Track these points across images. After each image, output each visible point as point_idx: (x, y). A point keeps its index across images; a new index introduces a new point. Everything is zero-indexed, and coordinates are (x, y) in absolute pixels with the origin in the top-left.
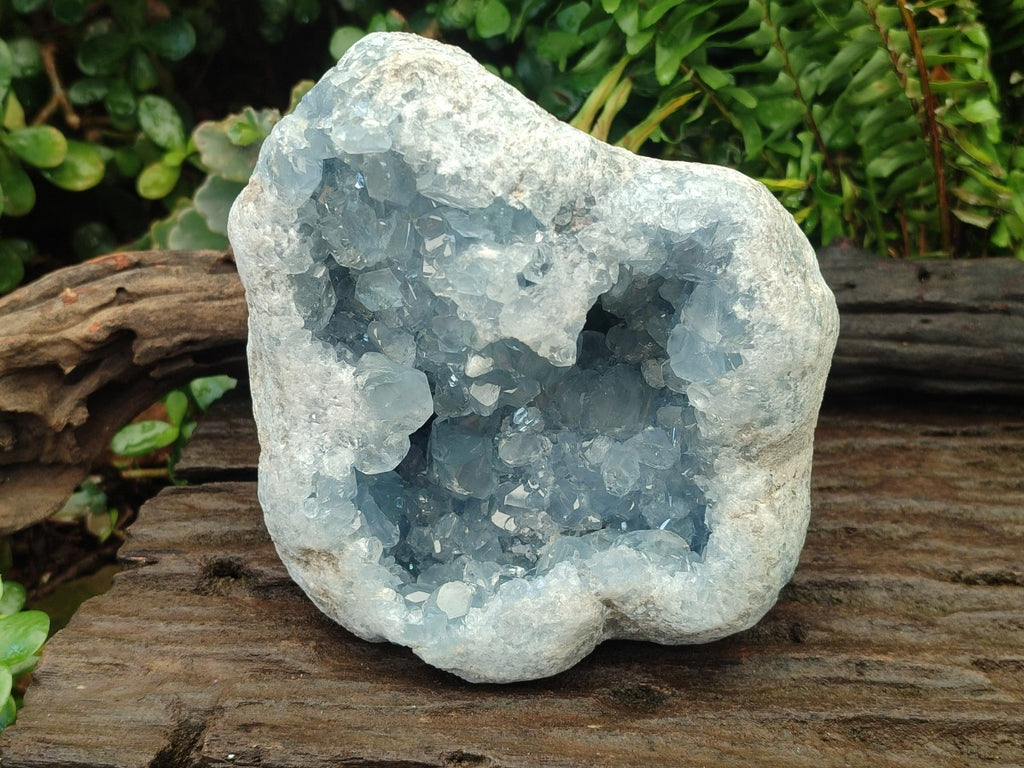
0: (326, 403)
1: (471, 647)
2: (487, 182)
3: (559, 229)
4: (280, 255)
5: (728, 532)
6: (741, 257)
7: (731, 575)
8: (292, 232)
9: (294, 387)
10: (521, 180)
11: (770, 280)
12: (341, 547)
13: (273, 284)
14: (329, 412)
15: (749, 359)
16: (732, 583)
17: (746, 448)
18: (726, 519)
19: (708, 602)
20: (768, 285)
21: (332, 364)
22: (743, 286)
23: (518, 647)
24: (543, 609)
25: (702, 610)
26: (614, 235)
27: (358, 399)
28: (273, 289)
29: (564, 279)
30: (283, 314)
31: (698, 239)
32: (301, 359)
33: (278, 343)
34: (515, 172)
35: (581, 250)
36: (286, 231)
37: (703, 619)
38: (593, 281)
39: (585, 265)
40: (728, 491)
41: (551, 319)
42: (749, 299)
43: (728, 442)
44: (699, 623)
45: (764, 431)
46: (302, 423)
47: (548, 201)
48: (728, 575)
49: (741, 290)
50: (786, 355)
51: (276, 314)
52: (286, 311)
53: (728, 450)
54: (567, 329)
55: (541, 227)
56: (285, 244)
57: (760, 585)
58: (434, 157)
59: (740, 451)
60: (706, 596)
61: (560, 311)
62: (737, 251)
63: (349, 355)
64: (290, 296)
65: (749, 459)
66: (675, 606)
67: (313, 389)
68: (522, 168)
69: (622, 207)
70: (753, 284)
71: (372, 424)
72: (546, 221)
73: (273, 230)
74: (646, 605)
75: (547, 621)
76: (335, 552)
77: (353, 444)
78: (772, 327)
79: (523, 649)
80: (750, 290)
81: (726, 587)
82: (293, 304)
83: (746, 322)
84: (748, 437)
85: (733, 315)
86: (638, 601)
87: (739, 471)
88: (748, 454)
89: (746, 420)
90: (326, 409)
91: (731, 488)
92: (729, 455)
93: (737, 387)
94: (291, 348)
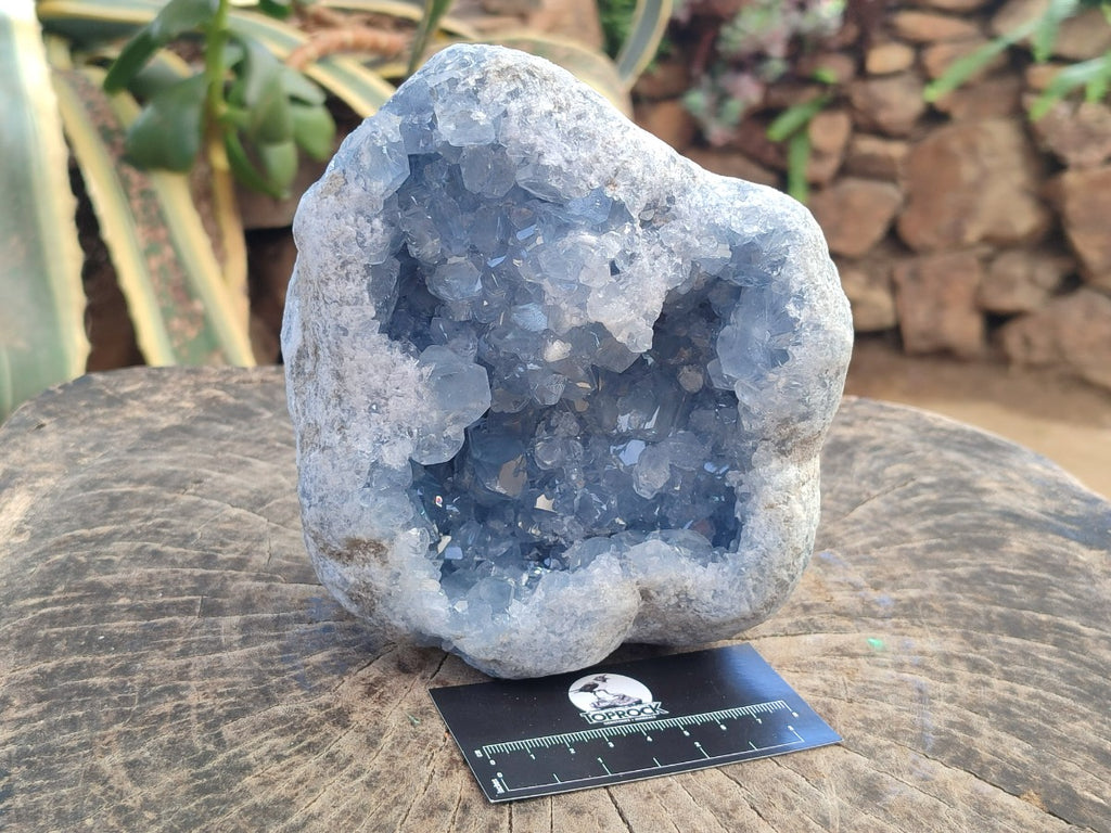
0: (388, 394)
1: (514, 635)
2: (587, 175)
3: (644, 224)
4: (361, 245)
5: (763, 521)
6: (794, 262)
7: (762, 563)
8: (377, 223)
9: (356, 378)
11: (816, 284)
12: (392, 538)
13: (347, 275)
14: (391, 402)
15: (796, 355)
16: (762, 571)
17: (783, 442)
18: (760, 510)
19: (738, 590)
20: (816, 288)
21: (398, 355)
22: (796, 288)
23: (561, 634)
24: (587, 597)
25: (732, 598)
26: (690, 233)
27: (420, 389)
28: (348, 279)
29: (648, 270)
30: (355, 304)
31: (757, 241)
32: (369, 350)
33: (346, 332)
34: (610, 169)
35: (662, 244)
36: (369, 221)
37: (732, 607)
38: (670, 273)
39: (664, 259)
40: (766, 484)
41: (633, 306)
42: (800, 300)
43: (767, 436)
44: (728, 611)
45: (801, 425)
46: (362, 413)
47: (637, 197)
48: (759, 564)
49: (793, 291)
50: (827, 354)
51: (348, 304)
52: (358, 301)
53: (766, 443)
54: (646, 316)
55: (631, 219)
56: (368, 235)
57: (785, 572)
58: (539, 149)
59: (777, 445)
60: (738, 584)
61: (642, 299)
62: (791, 256)
63: (413, 348)
64: (365, 286)
65: (783, 453)
66: (707, 596)
67: (377, 381)
68: (617, 164)
69: (697, 208)
70: (804, 286)
71: (434, 414)
72: (635, 215)
73: (356, 220)
74: (678, 596)
75: (591, 608)
76: (385, 543)
77: (411, 434)
78: (817, 327)
79: (565, 637)
80: (800, 291)
81: (756, 575)
82: (366, 294)
83: (796, 320)
84: (785, 431)
85: (786, 313)
86: (672, 592)
87: (775, 464)
88: (783, 448)
89: (787, 414)
90: (387, 399)
91: (767, 480)
92: (767, 449)
93: (783, 381)
94: (359, 339)
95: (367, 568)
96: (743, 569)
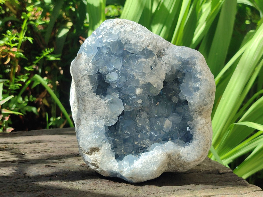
0: (97, 108)
1: (136, 170)
2: (142, 45)
3: (158, 56)
4: (87, 70)
5: (198, 133)
6: (198, 64)
7: (199, 145)
8: (91, 64)
9: (88, 105)
10: (150, 44)
11: (204, 69)
12: (101, 146)
13: (84, 79)
14: (98, 110)
15: (201, 88)
17: (201, 112)
18: (197, 131)
19: (194, 153)
20: (204, 70)
21: (99, 98)
22: (199, 70)
23: (148, 168)
24: (154, 157)
25: (192, 155)
26: (170, 58)
27: (105, 106)
28: (85, 80)
29: (160, 68)
30: (87, 86)
31: (188, 59)
32: (91, 97)
33: (85, 93)
34: (148, 43)
35: (163, 62)
36: (89, 64)
37: (193, 157)
38: (166, 68)
39: (164, 65)
40: (197, 123)
41: (157, 77)
42: (200, 73)
43: (196, 111)
44: (192, 159)
45: (205, 107)
46: (91, 114)
47: (155, 49)
49: (198, 72)
50: (209, 87)
51: (85, 86)
52: (87, 85)
53: (196, 113)
54: (161, 80)
55: (155, 55)
56: (88, 67)
57: (205, 147)
58: (129, 40)
59: (199, 113)
60: (193, 151)
61: (159, 75)
62: (196, 63)
63: (103, 96)
64: (89, 81)
65: (201, 115)
66: (185, 155)
67: (94, 105)
68: (150, 42)
69: (171, 52)
70: (201, 70)
71: (109, 112)
73: (85, 64)
74: (178, 156)
76: (99, 148)
77: (104, 119)
78: (206, 80)
80: (200, 71)
81: (198, 148)
82: (89, 83)
83: (200, 79)
84: (201, 109)
85: (197, 77)
86: (176, 155)
87: (199, 118)
88: (201, 113)
89: (201, 104)
91: (198, 122)
92: (197, 114)
93: (199, 95)
94: (88, 95)
95: (95, 155)
96: (194, 147)
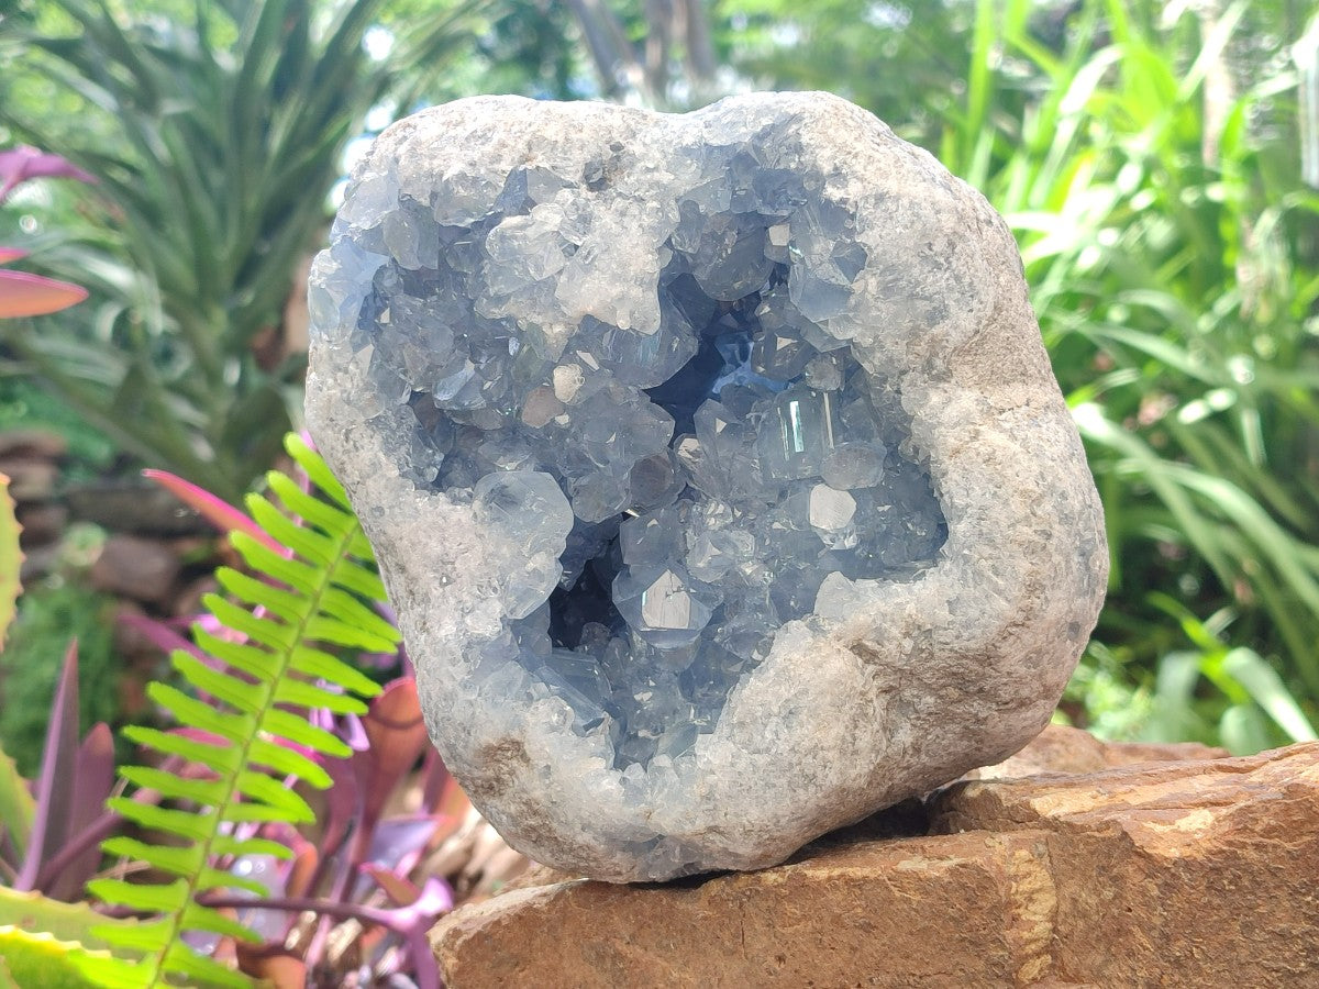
0: (452, 556)
1: (711, 779)
2: (495, 165)
3: (592, 186)
4: (349, 401)
6: (812, 142)
7: (985, 530)
9: (414, 557)
10: (530, 149)
11: (854, 152)
12: (519, 724)
13: (355, 445)
14: (457, 564)
15: (871, 242)
16: (991, 542)
17: (929, 365)
18: (948, 464)
19: (976, 585)
20: (856, 156)
21: (445, 507)
22: (827, 168)
23: (767, 750)
25: (976, 600)
26: (656, 169)
27: (479, 529)
28: (357, 449)
29: (614, 229)
30: (375, 473)
33: (380, 509)
34: (521, 146)
35: (625, 197)
36: (346, 371)
38: (648, 222)
40: (934, 427)
41: (614, 277)
42: (839, 177)
43: (903, 367)
45: (937, 330)
46: (435, 594)
47: (568, 159)
48: (981, 534)
49: (825, 172)
51: (369, 476)
52: (376, 466)
53: (907, 378)
55: (568, 185)
56: (349, 386)
58: (436, 171)
59: (923, 372)
60: (970, 576)
64: (376, 448)
65: (939, 378)
67: (435, 548)
68: (527, 137)
69: (655, 142)
70: (837, 162)
71: (505, 550)
72: (573, 179)
73: (336, 380)
74: (909, 635)
75: (786, 695)
76: (515, 735)
77: (495, 590)
78: (881, 197)
79: (773, 751)
80: (836, 168)
81: (987, 551)
83: (843, 201)
84: (922, 348)
85: (829, 201)
86: (895, 632)
87: (935, 398)
88: (934, 372)
89: (906, 324)
90: (453, 563)
91: (934, 421)
92: (913, 384)
93: (873, 283)
94: (397, 510)
95: (516, 782)
96: (966, 552)
